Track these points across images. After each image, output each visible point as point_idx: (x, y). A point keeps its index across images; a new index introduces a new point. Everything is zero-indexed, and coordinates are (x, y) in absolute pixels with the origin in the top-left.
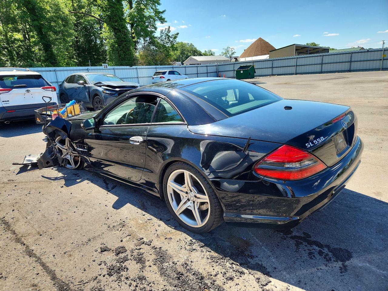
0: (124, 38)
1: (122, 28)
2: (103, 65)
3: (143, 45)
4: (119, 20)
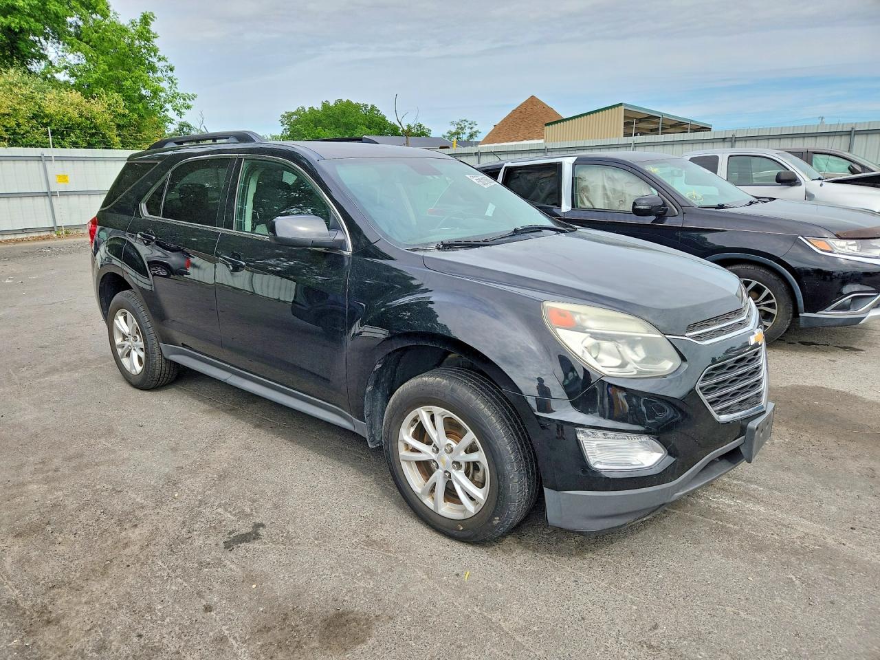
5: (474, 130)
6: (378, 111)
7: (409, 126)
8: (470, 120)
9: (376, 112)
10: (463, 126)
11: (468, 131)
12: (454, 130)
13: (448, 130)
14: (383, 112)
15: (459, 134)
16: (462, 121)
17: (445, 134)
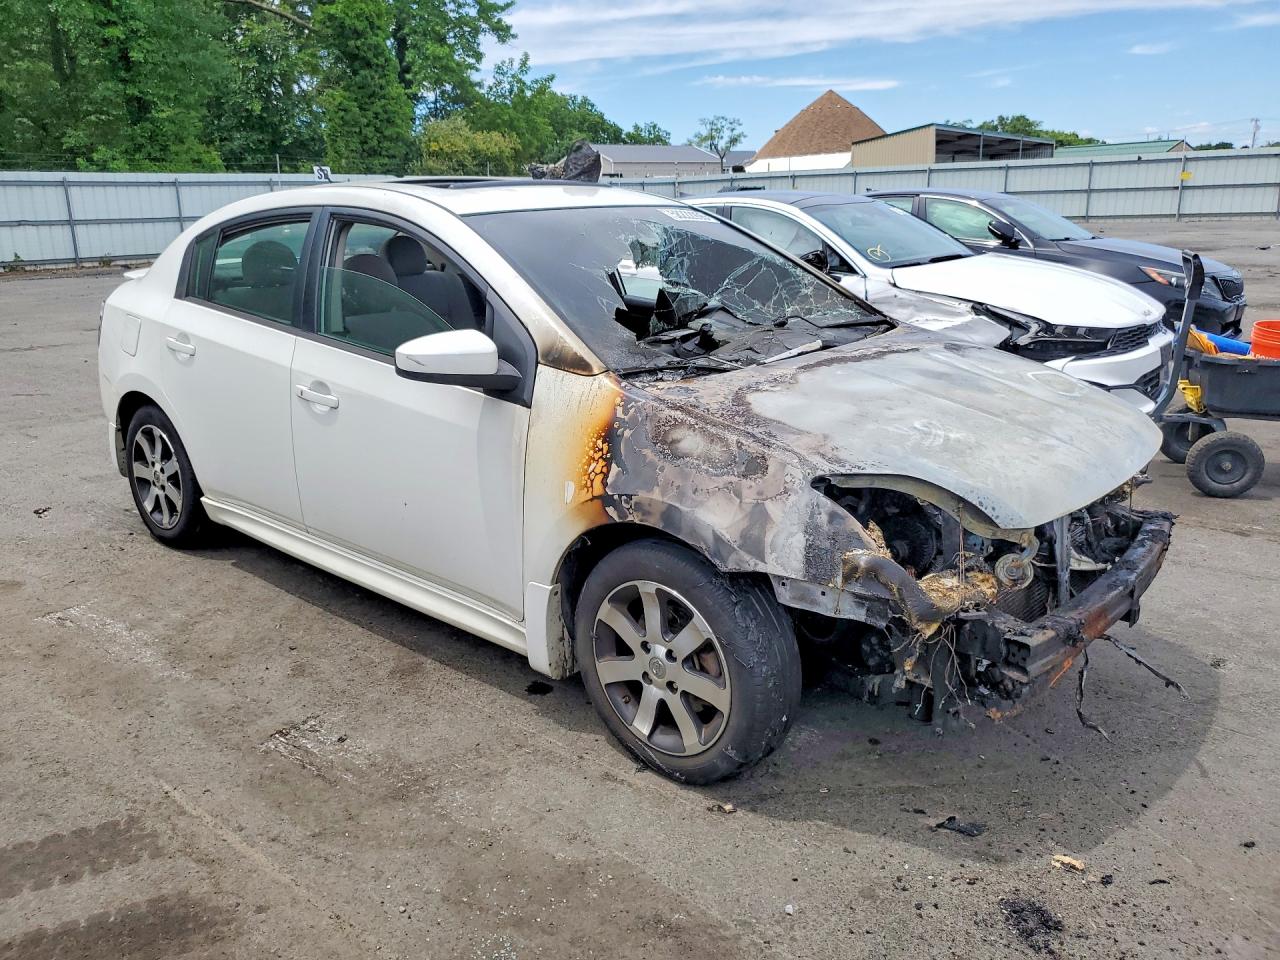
0: (381, 87)
1: (376, 56)
2: (316, 168)
3: (432, 106)
4: (368, 30)
5: (736, 132)
6: (593, 106)
7: (636, 127)
8: (730, 117)
9: (590, 108)
10: (719, 126)
11: (727, 135)
12: (705, 132)
13: (696, 131)
14: (600, 108)
15: (712, 138)
16: (718, 119)
17: (691, 137)
